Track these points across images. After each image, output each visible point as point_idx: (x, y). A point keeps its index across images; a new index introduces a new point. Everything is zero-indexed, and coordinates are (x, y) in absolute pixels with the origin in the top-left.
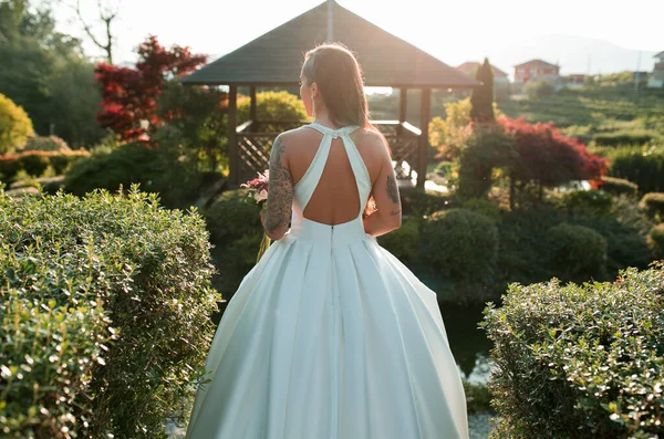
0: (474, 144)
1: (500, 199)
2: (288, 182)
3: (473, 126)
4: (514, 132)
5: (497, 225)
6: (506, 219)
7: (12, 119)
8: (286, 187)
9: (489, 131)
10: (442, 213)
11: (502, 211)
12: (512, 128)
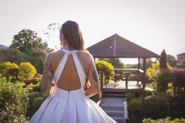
0: (160, 75)
1: (171, 93)
2: (50, 72)
3: (160, 70)
4: (173, 71)
5: (169, 101)
6: (172, 99)
7: (31, 69)
8: (49, 74)
9: (165, 71)
10: (150, 97)
11: (171, 97)
12: (173, 70)
